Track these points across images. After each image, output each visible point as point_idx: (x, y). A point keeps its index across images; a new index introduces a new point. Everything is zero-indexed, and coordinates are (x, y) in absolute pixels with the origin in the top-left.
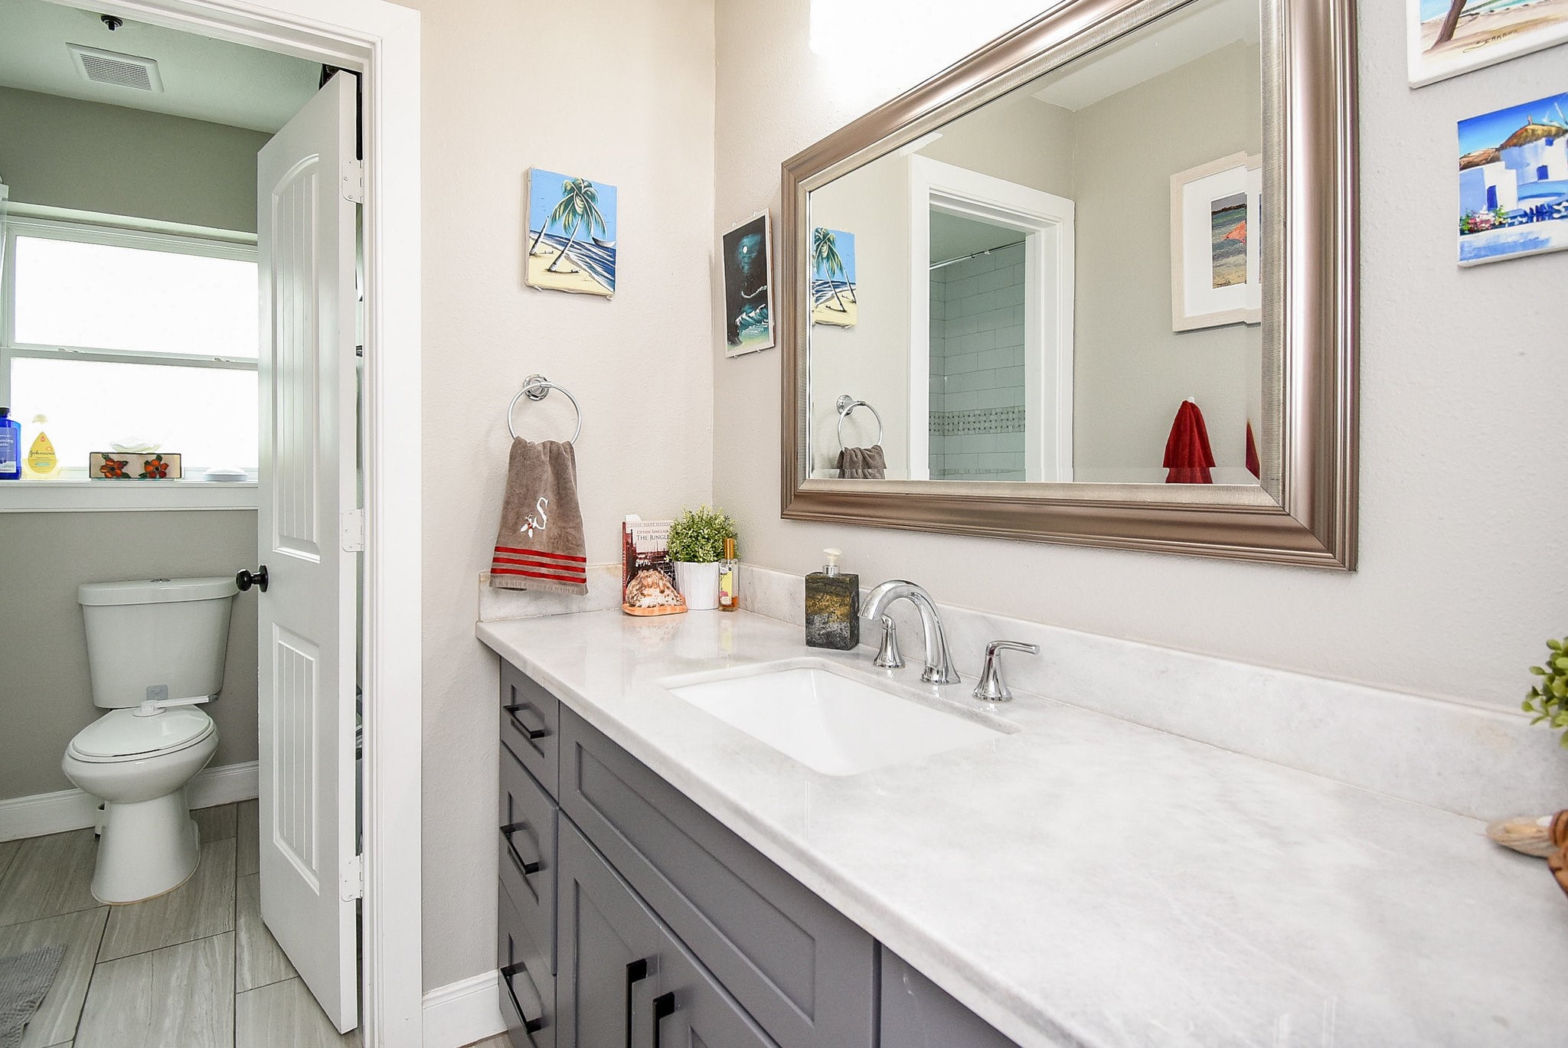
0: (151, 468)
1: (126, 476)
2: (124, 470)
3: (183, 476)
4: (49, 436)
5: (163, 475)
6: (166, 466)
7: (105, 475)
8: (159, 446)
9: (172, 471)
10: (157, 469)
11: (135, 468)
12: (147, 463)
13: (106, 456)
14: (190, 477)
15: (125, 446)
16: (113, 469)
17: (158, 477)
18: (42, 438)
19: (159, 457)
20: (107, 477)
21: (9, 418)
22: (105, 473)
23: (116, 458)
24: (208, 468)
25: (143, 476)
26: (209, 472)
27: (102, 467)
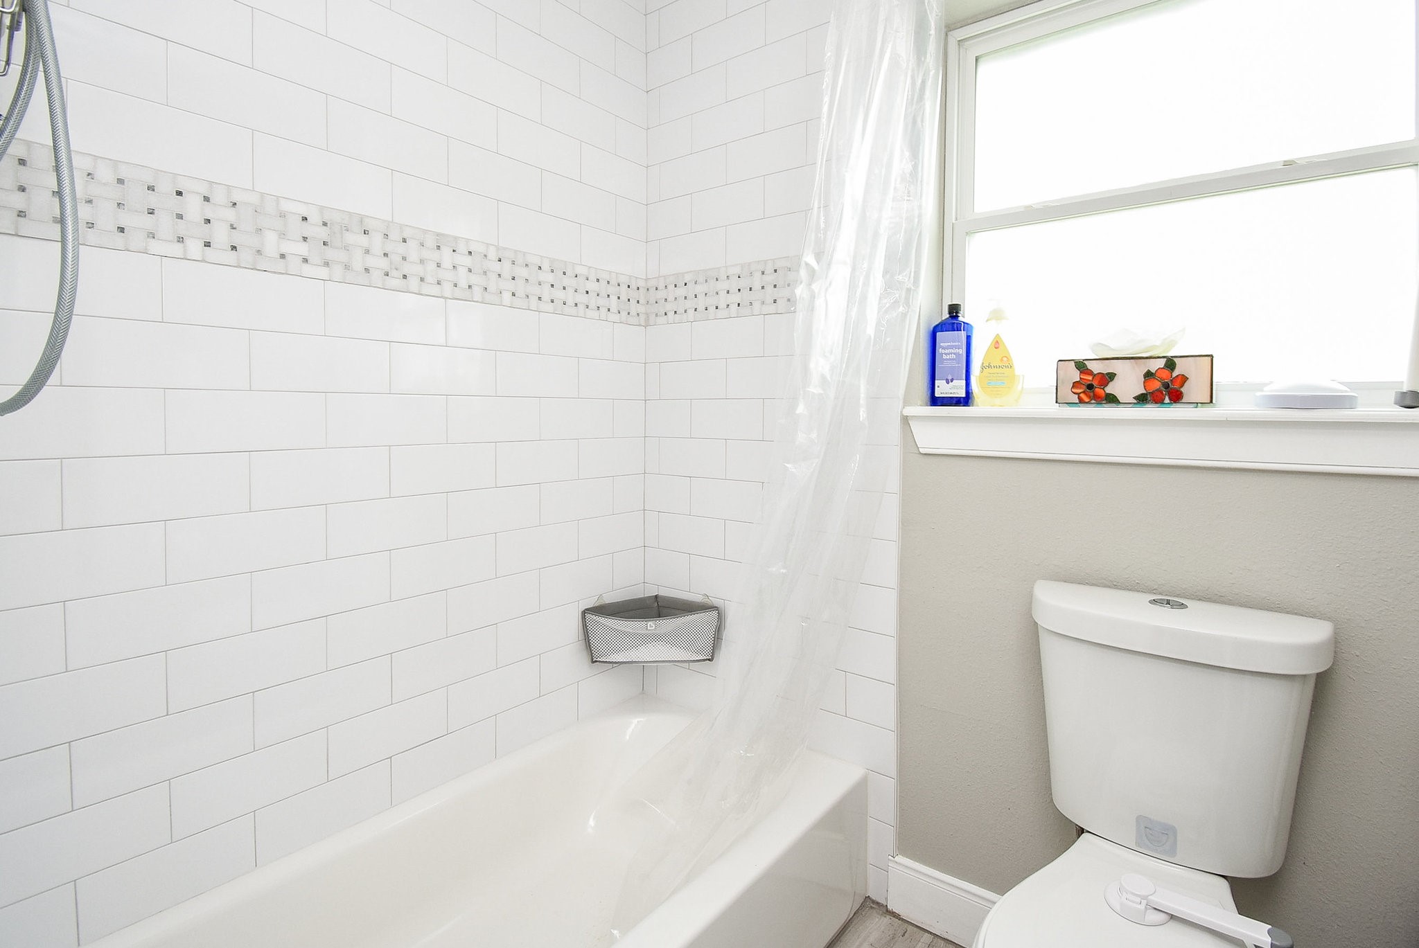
0: (1156, 385)
1: (1112, 400)
2: (1109, 389)
3: (1214, 401)
4: (1006, 340)
5: (1176, 397)
6: (1184, 379)
7: (1079, 398)
8: (1172, 344)
9: (1194, 390)
10: (1166, 386)
11: (1128, 383)
12: (1149, 375)
13: (1081, 366)
14: (1229, 405)
15: (1112, 346)
16: (1090, 387)
17: (1167, 400)
18: (997, 344)
19: (1170, 364)
20: (1081, 401)
21: (960, 319)
22: (1078, 394)
23: (1096, 368)
24: (1266, 385)
25: (1142, 399)
26: (1268, 391)
27: (1075, 385)
